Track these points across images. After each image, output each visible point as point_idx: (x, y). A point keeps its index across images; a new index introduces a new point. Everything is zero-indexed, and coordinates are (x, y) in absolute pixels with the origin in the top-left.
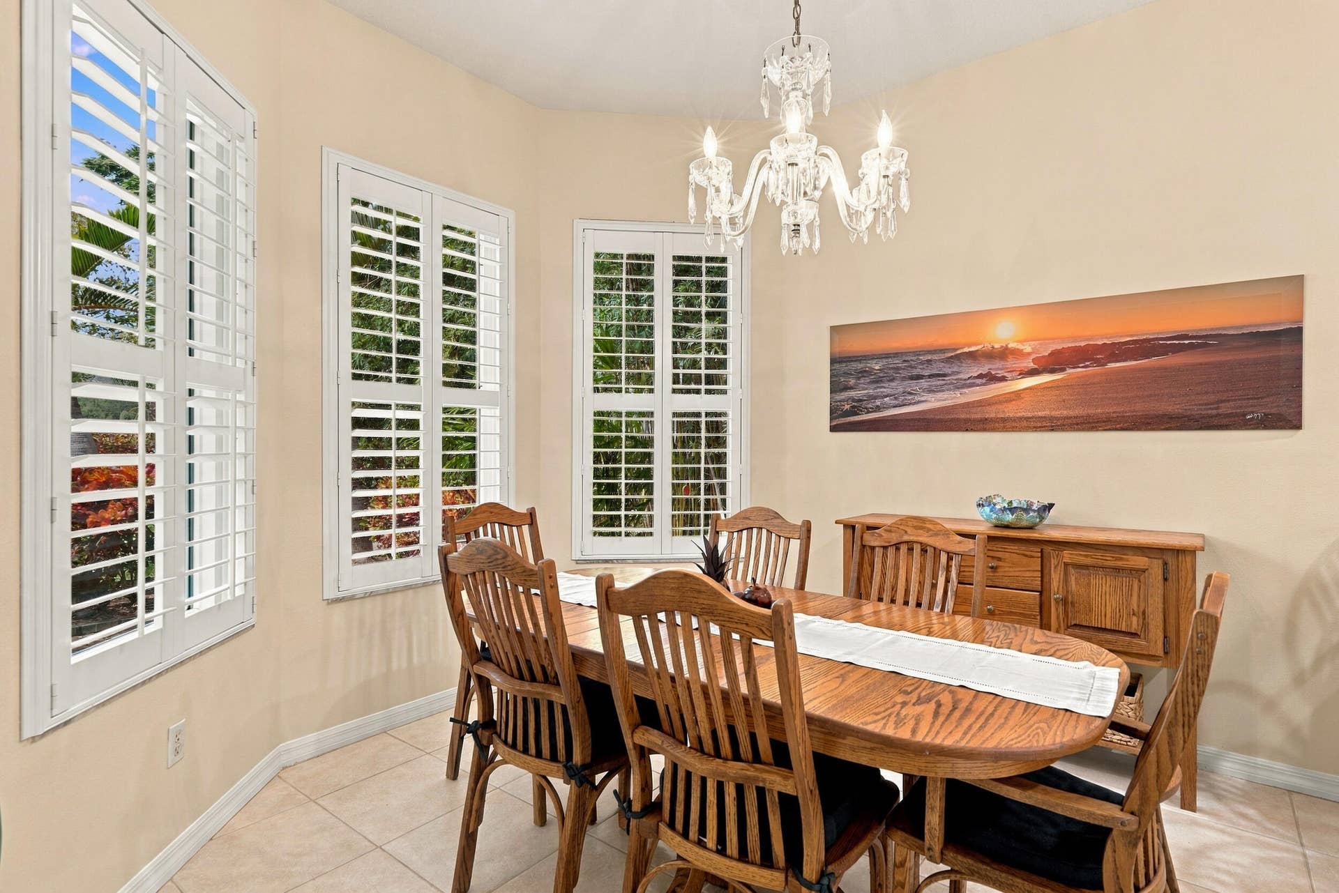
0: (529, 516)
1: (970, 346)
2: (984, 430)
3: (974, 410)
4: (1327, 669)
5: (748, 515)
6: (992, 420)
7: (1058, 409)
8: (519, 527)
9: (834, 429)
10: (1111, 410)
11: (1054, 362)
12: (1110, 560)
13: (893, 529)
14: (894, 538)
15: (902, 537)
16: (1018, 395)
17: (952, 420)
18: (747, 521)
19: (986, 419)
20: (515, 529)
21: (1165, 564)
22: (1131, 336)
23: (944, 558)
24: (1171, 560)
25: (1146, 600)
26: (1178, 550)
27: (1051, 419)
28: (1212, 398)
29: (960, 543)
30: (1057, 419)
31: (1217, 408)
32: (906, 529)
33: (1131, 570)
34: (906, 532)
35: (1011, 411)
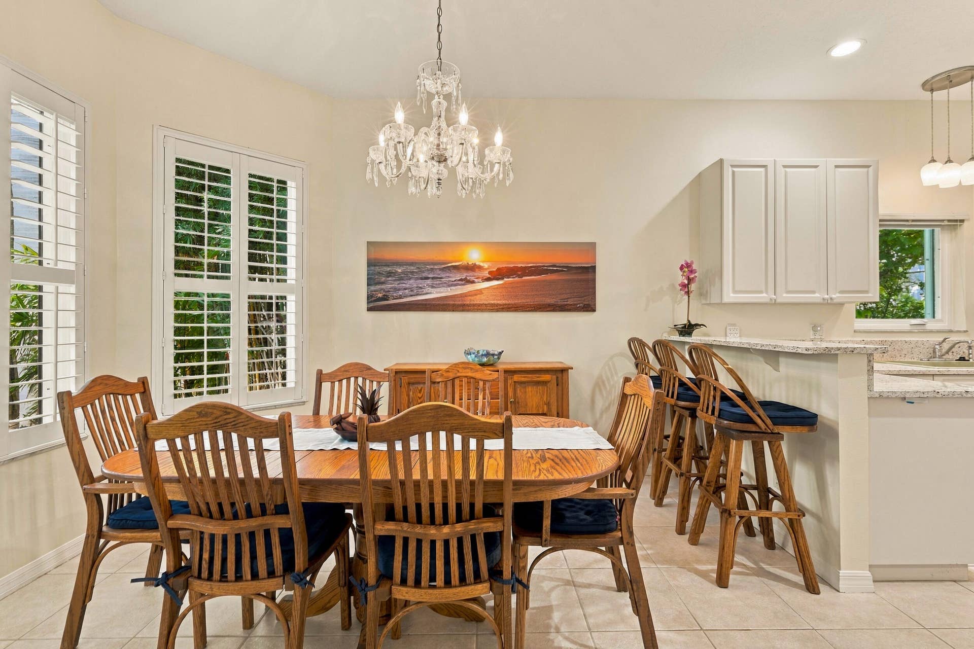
0: (141, 385)
1: (455, 262)
2: (463, 311)
3: (458, 299)
4: (604, 416)
5: (347, 368)
6: (468, 305)
7: (500, 300)
8: (132, 395)
9: (369, 309)
10: (525, 301)
11: (497, 275)
12: (535, 378)
13: (450, 370)
14: (451, 375)
15: (456, 374)
16: (480, 292)
17: (444, 305)
18: (347, 373)
19: (464, 305)
20: (129, 397)
21: (557, 378)
22: (534, 264)
23: (481, 383)
24: (560, 375)
25: (550, 396)
26: (562, 370)
27: (497, 305)
28: (566, 296)
29: (490, 374)
30: (501, 305)
31: (567, 301)
32: (458, 369)
33: (543, 382)
34: (458, 371)
35: (478, 300)
